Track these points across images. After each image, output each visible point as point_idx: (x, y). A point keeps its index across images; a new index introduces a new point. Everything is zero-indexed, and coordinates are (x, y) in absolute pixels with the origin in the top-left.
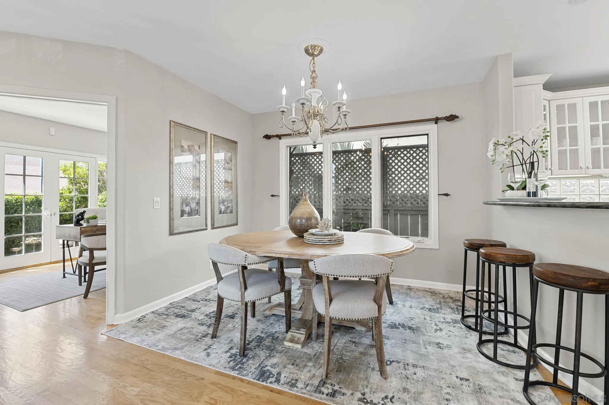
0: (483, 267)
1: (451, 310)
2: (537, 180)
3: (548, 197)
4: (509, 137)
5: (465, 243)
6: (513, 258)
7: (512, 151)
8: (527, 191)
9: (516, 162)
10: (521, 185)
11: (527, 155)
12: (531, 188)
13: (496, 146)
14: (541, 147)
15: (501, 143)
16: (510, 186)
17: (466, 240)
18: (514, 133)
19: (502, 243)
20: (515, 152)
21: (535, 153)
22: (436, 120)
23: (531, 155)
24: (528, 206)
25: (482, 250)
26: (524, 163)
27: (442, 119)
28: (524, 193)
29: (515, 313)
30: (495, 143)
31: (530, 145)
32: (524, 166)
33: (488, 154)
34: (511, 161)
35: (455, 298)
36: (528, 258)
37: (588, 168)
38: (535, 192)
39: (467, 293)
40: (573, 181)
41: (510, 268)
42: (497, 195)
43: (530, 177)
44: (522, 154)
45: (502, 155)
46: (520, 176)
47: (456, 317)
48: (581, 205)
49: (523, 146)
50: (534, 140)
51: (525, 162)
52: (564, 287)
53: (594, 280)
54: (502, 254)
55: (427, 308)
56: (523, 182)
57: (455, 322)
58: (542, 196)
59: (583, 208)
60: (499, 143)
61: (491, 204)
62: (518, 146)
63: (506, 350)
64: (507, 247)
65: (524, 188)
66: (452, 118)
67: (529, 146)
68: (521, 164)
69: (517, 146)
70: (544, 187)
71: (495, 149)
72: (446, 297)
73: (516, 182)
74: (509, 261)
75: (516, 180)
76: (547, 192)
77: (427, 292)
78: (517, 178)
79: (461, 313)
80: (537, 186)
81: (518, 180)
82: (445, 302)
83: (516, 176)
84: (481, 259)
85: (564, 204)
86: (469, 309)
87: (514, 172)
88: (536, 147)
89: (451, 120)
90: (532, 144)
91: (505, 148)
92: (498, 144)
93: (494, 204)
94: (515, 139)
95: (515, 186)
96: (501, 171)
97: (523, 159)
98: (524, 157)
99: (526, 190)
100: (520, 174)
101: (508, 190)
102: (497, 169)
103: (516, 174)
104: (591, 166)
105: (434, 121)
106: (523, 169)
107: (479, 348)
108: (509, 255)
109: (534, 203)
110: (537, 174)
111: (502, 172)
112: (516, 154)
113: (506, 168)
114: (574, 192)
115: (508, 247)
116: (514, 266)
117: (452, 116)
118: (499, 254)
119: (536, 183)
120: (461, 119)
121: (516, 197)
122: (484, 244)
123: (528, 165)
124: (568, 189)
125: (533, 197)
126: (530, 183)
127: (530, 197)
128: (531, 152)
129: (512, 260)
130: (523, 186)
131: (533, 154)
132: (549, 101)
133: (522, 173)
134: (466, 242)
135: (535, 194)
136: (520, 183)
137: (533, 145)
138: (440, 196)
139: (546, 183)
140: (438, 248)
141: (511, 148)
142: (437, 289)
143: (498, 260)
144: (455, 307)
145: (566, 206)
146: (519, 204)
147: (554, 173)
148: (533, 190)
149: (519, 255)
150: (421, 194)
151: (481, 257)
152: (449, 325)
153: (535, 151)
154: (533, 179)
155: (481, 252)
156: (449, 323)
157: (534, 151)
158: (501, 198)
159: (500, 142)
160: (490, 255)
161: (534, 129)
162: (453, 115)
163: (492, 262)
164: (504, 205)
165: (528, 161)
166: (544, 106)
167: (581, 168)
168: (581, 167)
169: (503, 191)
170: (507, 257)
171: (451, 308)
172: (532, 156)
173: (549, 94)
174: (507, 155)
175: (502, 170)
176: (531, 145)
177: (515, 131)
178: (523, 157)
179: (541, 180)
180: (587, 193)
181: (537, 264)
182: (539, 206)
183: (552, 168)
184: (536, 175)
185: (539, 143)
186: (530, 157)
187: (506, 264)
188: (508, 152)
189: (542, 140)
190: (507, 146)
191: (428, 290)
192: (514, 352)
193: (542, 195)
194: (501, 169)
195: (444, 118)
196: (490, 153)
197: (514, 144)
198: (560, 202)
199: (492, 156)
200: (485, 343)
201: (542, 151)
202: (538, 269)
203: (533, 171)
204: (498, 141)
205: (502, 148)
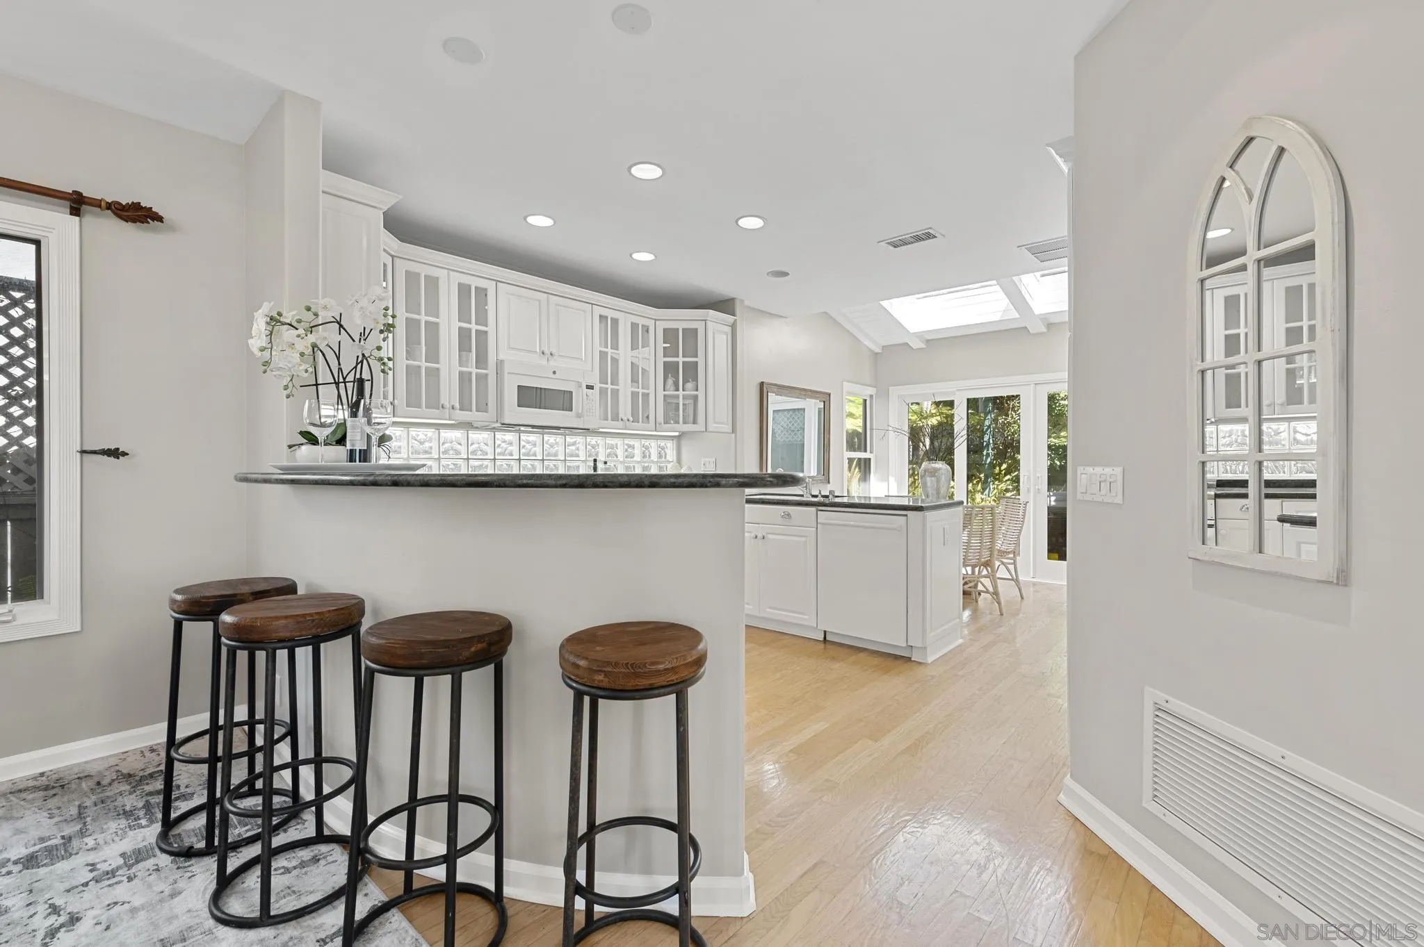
0: (230, 666)
1: (123, 822)
2: (369, 423)
3: (391, 462)
4: (308, 309)
5: (173, 601)
6: (313, 620)
7: (314, 346)
8: (349, 447)
9: (324, 376)
10: (334, 433)
11: (348, 363)
12: (355, 441)
13: (273, 326)
14: (379, 348)
15: (288, 321)
16: (310, 433)
17: (177, 591)
18: (322, 301)
19: (284, 584)
20: (321, 352)
21: (365, 361)
22: (77, 203)
23: (357, 364)
24: (351, 483)
25: (227, 618)
26: (341, 380)
27: (100, 206)
28: (340, 452)
29: (318, 758)
30: (272, 318)
31: (357, 338)
32: (342, 385)
33: (251, 341)
34: (311, 370)
35: (141, 774)
36: (350, 614)
37: (453, 408)
38: (364, 450)
39: (181, 750)
40: (430, 432)
41: (307, 650)
42: (274, 458)
43: (354, 414)
44: (338, 358)
45: (288, 352)
46: (332, 413)
47: (140, 839)
48: (458, 480)
49: (339, 338)
50: (364, 328)
51: (344, 379)
52: (422, 672)
53: (480, 638)
54: (286, 617)
55: (15, 863)
56: (339, 425)
57: (139, 856)
58: (379, 460)
59: (461, 486)
60: (282, 319)
61: (256, 481)
62: (330, 335)
63: (295, 868)
64: (299, 593)
65: (341, 441)
66: (137, 214)
67: (354, 341)
68: (335, 383)
69: (326, 334)
70: (383, 439)
71: (271, 334)
72: (105, 782)
73: (323, 425)
74: (304, 633)
75: (323, 420)
76: (388, 452)
77: (24, 795)
78: (327, 417)
79: (160, 816)
80: (369, 437)
81: (326, 419)
82: (103, 802)
83: (323, 412)
84: (226, 645)
85: (426, 479)
86: (189, 790)
87: (318, 398)
88: (369, 346)
89: (134, 221)
90: (360, 339)
91: (298, 336)
92: (280, 322)
93: (266, 481)
94: (322, 318)
95: (321, 434)
96: (286, 392)
97: (340, 369)
98: (342, 366)
99: (345, 445)
100: (334, 406)
101: (302, 444)
102: (274, 386)
103: (322, 406)
104: (457, 406)
105: (68, 203)
106: (339, 396)
107: (218, 908)
108: (304, 616)
109: (365, 476)
110: (370, 410)
111: (288, 397)
112: (324, 355)
113: (298, 386)
114: (431, 453)
115: (301, 591)
116: (315, 642)
117: (136, 206)
118: (277, 618)
119: (368, 430)
120: (173, 229)
121: (323, 463)
122: (235, 595)
123: (350, 385)
124: (421, 446)
125: (360, 461)
126: (354, 427)
127: (355, 462)
128: (358, 357)
129: (310, 629)
130: (339, 436)
131: (362, 362)
132: (393, 257)
133: (336, 406)
134: (179, 597)
135: (365, 456)
136: (333, 428)
137: (362, 342)
138: (87, 457)
139: (387, 432)
140: (78, 629)
141: (312, 338)
142: (70, 768)
143: (274, 635)
144: (140, 804)
145: (430, 482)
146: (329, 480)
147: (398, 412)
148: (360, 445)
149: (329, 611)
150: (15, 448)
151: (223, 640)
152: (114, 880)
153: (366, 355)
154: (361, 419)
155: (224, 623)
156: (113, 873)
157: (363, 355)
158: (285, 463)
159: (286, 318)
160: (252, 626)
161: (364, 302)
162: (143, 204)
163: (257, 645)
164: (293, 482)
165: (350, 378)
166: (385, 265)
167: (443, 407)
168: (443, 405)
169: (290, 447)
170: (298, 622)
171: (125, 812)
172: (359, 366)
173: (393, 243)
174: (302, 354)
175: (288, 391)
176: (357, 340)
177: (323, 298)
178: (339, 364)
179: (379, 424)
180: (451, 456)
181: (371, 628)
182: (375, 484)
183: (396, 401)
184: (367, 411)
185: (376, 338)
186: (356, 367)
187: (297, 643)
188: (304, 345)
189: (381, 332)
190: (301, 331)
191: (31, 783)
192: (315, 860)
193: (381, 458)
194: (286, 388)
195: (109, 206)
196: (257, 341)
197: (320, 330)
198: (413, 475)
199: (262, 349)
200: (236, 881)
201: (381, 359)
202: (373, 640)
203: (362, 401)
204: (280, 314)
205: (287, 334)
